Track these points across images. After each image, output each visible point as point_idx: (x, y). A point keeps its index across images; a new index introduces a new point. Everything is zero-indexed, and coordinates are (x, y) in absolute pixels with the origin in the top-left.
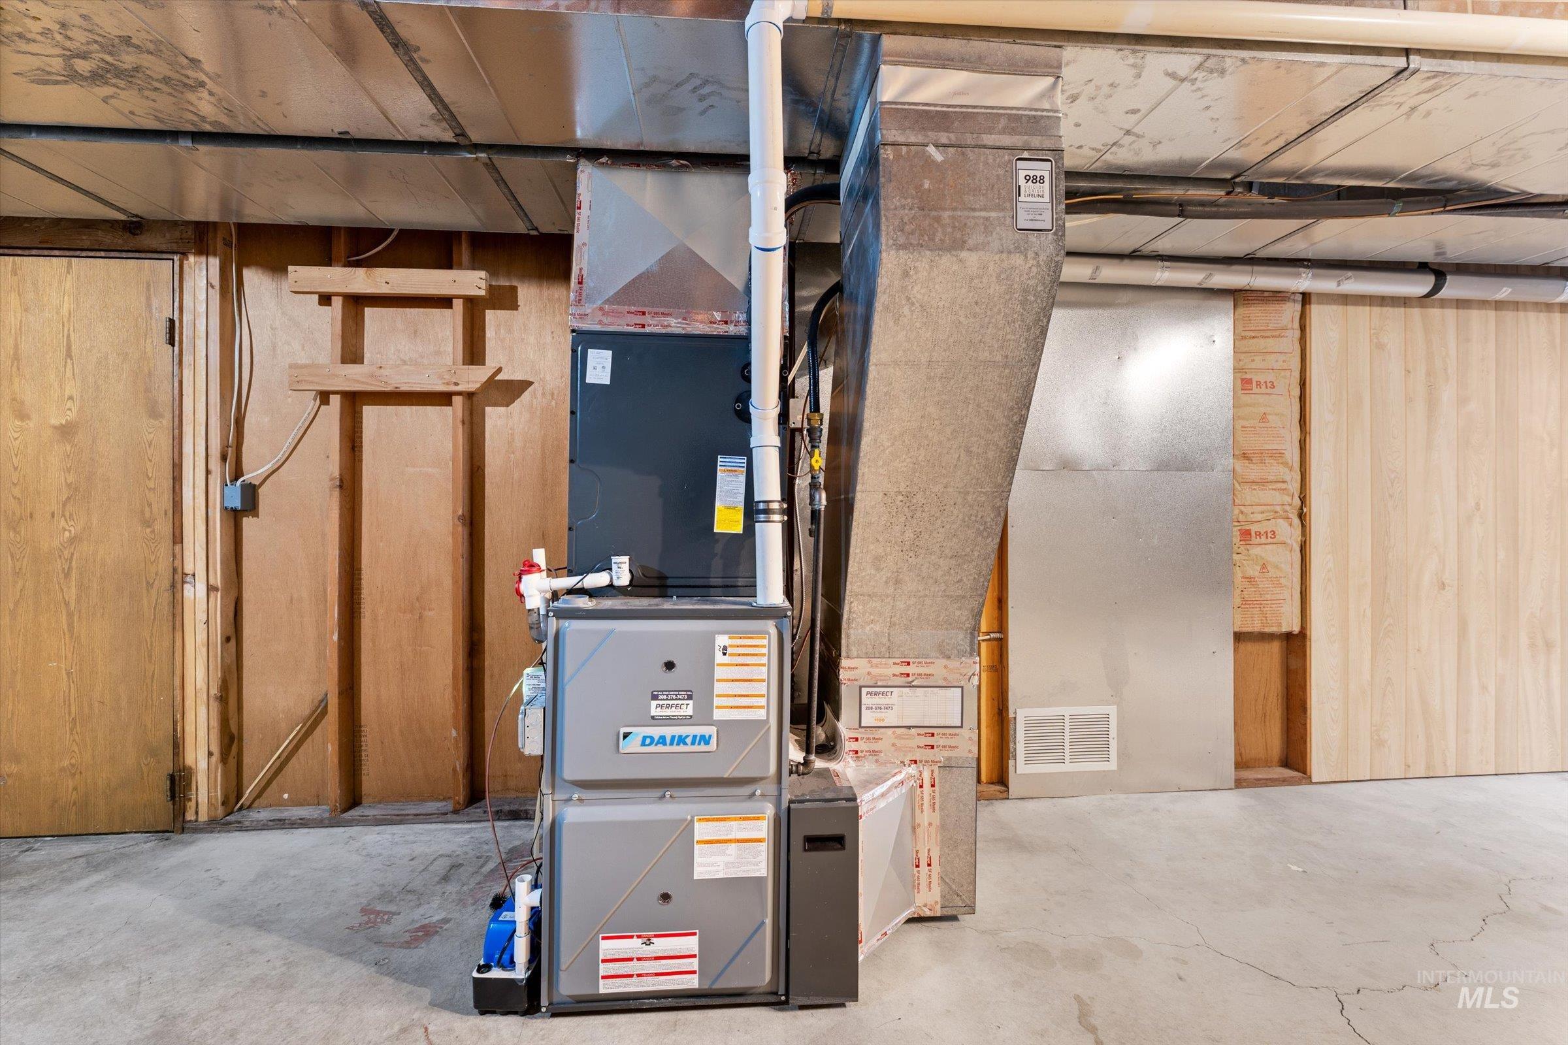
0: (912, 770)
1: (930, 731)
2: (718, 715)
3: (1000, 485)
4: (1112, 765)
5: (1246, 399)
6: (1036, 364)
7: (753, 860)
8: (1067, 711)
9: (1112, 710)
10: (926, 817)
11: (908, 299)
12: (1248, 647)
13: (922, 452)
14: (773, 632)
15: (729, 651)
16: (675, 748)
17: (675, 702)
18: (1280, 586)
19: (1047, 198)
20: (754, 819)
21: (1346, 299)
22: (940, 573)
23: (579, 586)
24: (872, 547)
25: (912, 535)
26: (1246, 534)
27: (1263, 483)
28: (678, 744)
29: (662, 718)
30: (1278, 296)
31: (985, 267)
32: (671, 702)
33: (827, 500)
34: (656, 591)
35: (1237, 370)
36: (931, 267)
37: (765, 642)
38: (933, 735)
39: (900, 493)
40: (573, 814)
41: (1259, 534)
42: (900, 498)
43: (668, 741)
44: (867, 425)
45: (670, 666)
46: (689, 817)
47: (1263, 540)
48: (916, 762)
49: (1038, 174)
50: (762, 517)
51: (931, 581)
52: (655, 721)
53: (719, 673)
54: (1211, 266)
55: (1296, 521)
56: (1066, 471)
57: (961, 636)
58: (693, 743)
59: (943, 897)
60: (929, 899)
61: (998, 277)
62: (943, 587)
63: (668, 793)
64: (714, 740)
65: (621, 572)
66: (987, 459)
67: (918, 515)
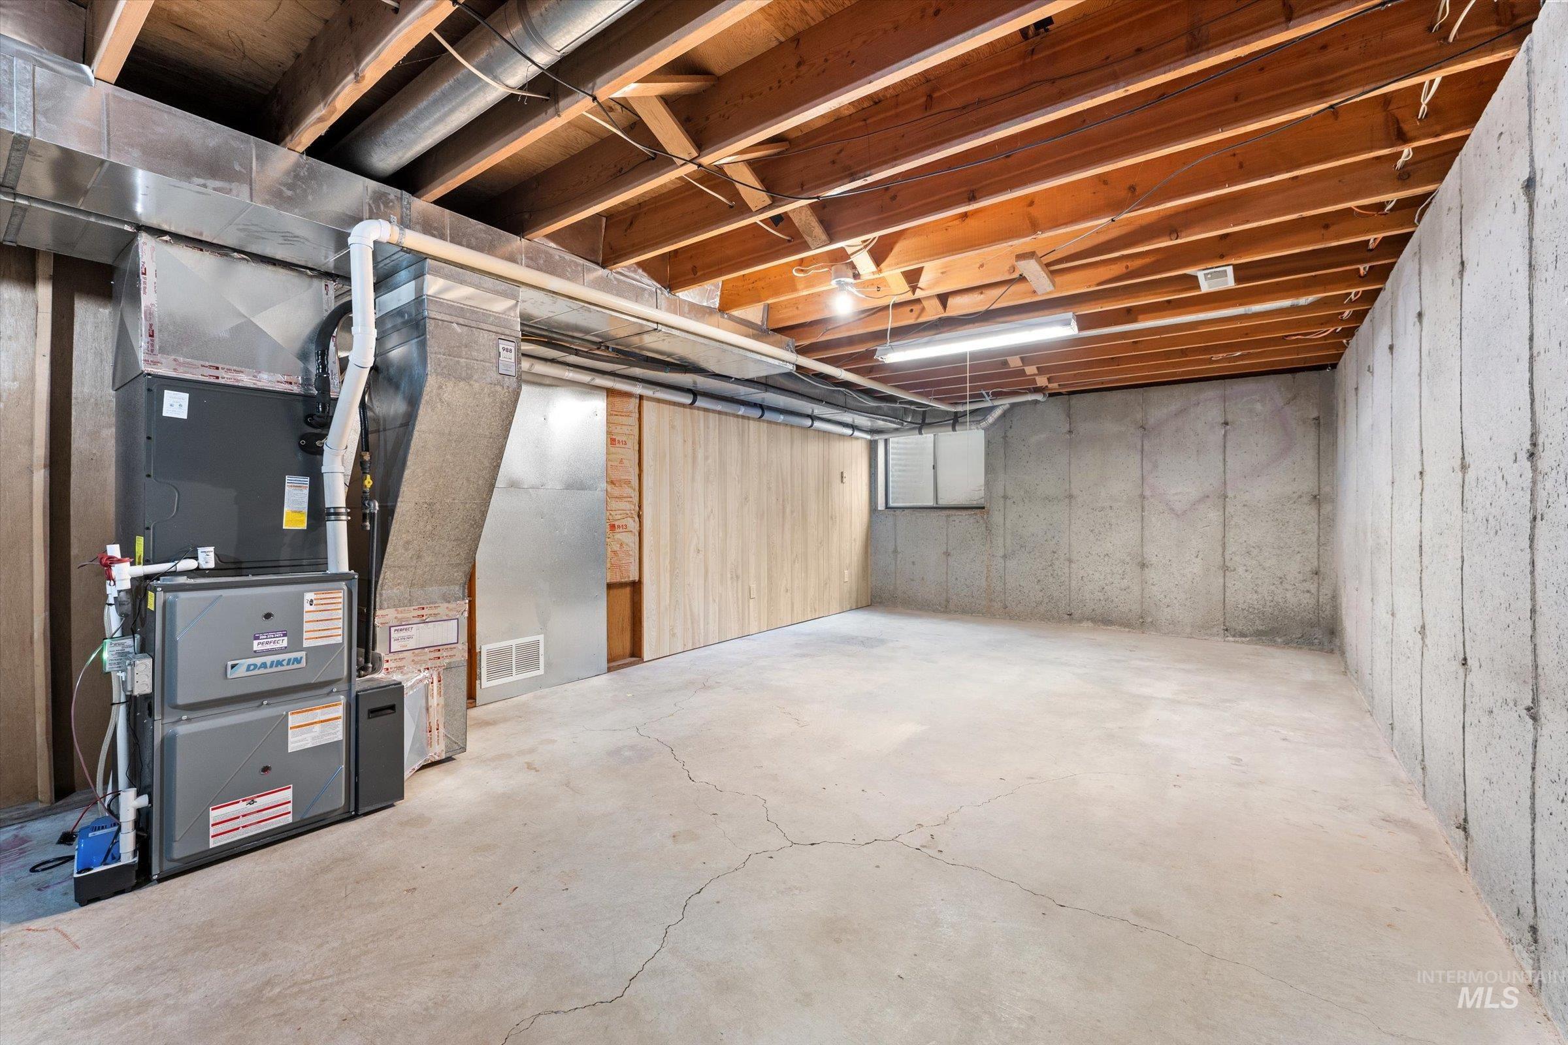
0: (426, 673)
1: (437, 648)
2: (306, 644)
3: (485, 499)
4: (541, 672)
5: (612, 450)
6: (506, 438)
7: (333, 731)
8: (514, 642)
9: (541, 638)
10: (435, 701)
11: (440, 399)
12: (614, 592)
13: (442, 480)
14: (345, 588)
15: (315, 602)
16: (274, 669)
17: (273, 639)
18: (629, 555)
19: (513, 360)
20: (333, 705)
21: (659, 401)
22: (446, 550)
23: (173, 569)
24: (404, 536)
25: (431, 528)
26: (613, 527)
27: (620, 498)
28: (276, 666)
29: (263, 651)
30: (628, 395)
31: (483, 390)
32: (269, 640)
33: (379, 506)
34: (233, 572)
35: (609, 433)
36: (454, 386)
37: (341, 595)
38: (439, 650)
39: (426, 503)
40: (182, 729)
41: (619, 527)
42: (426, 506)
43: (268, 665)
44: (409, 463)
45: (268, 616)
46: (284, 713)
47: (621, 530)
48: (428, 669)
49: (509, 348)
50: (333, 517)
51: (441, 555)
52: (257, 654)
53: (306, 617)
54: (596, 374)
55: (637, 519)
56: (513, 489)
57: (457, 588)
58: (288, 664)
59: (446, 746)
60: (438, 750)
61: (489, 395)
62: (448, 558)
63: (265, 702)
64: (304, 660)
65: (207, 557)
66: (478, 485)
67: (436, 515)
